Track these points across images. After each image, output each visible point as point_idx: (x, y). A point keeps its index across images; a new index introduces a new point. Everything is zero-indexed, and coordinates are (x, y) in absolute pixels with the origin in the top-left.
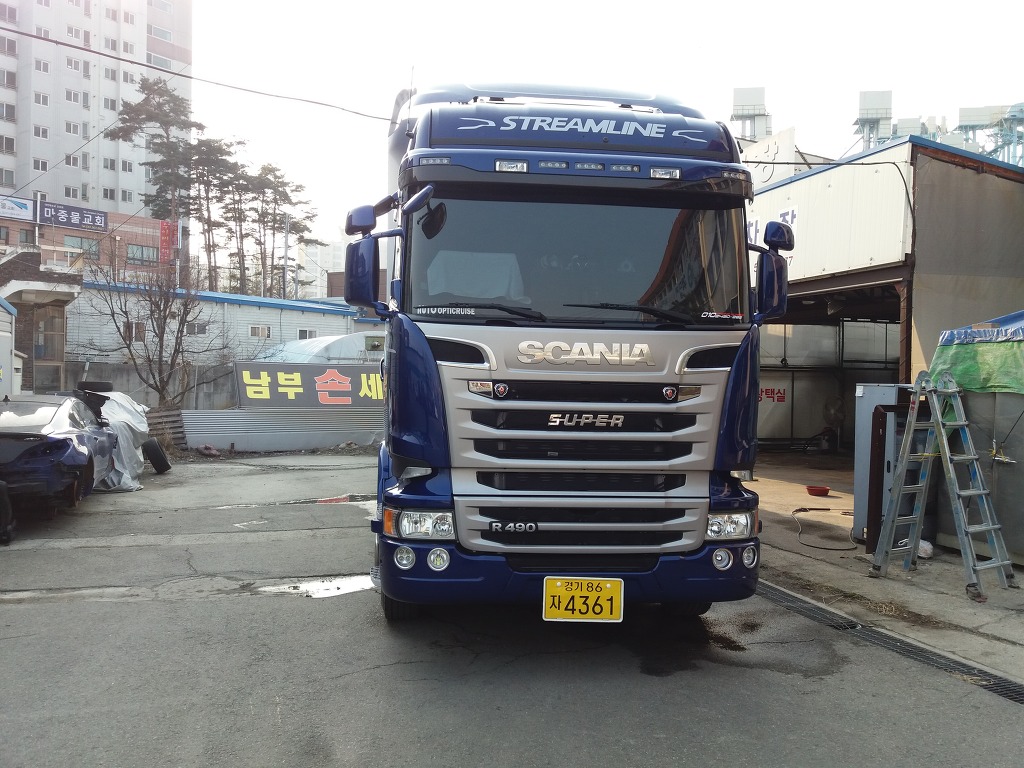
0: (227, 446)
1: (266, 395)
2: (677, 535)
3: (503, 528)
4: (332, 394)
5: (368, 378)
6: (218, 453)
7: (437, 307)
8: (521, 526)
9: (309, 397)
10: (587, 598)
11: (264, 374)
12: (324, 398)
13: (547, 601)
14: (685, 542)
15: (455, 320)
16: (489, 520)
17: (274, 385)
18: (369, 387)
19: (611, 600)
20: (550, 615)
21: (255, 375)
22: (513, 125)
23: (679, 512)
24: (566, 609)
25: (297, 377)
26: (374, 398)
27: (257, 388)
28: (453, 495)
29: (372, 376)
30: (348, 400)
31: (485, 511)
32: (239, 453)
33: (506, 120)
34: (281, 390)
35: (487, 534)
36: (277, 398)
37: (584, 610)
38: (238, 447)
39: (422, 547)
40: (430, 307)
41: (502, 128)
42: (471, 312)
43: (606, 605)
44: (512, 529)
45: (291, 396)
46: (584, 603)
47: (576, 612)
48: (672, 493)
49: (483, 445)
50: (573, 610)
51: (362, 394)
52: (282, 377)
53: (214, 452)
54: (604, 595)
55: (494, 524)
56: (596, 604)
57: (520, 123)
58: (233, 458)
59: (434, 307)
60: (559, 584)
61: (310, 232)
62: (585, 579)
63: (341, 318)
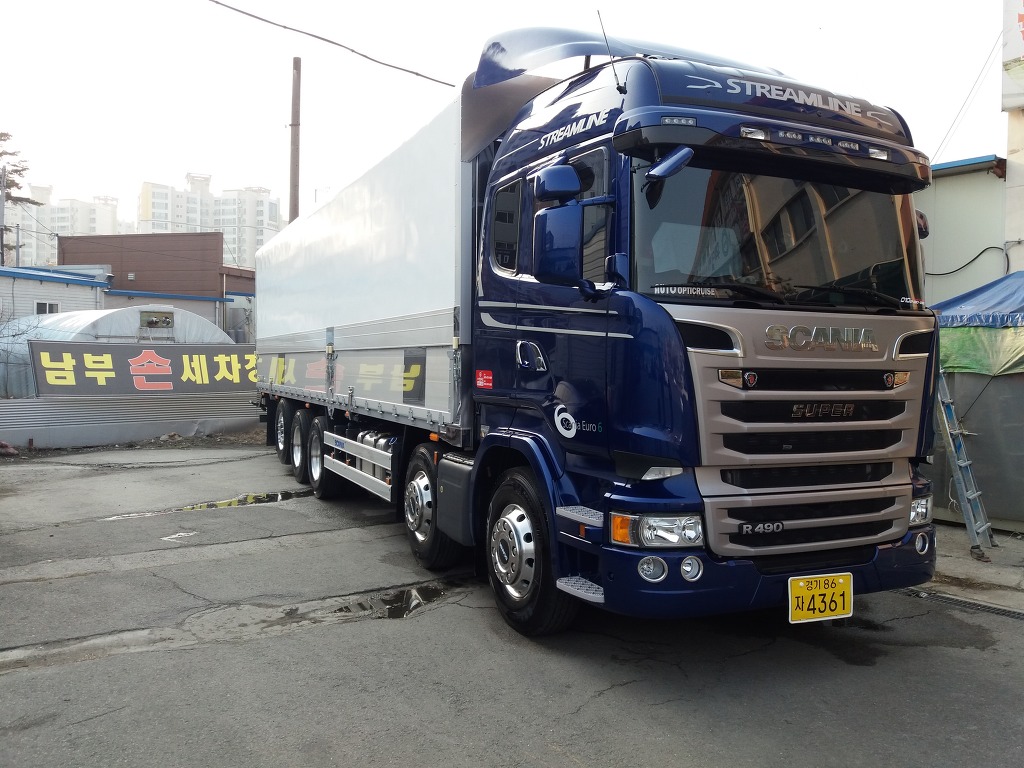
0: (23, 442)
1: (71, 380)
2: (886, 524)
3: (753, 530)
4: (150, 378)
5: (191, 360)
6: (16, 452)
7: (677, 286)
8: (771, 527)
9: (122, 380)
10: (824, 595)
11: (67, 356)
12: (140, 383)
13: (792, 603)
14: (894, 531)
15: (695, 301)
16: (738, 522)
17: (79, 369)
18: (193, 370)
19: (843, 595)
20: (796, 617)
21: (56, 357)
22: (738, 90)
23: (889, 501)
24: (809, 609)
25: (107, 360)
26: (199, 382)
27: (60, 373)
28: (702, 497)
29: (195, 357)
30: (169, 386)
31: (733, 512)
32: (40, 450)
33: (730, 82)
34: (88, 374)
35: (737, 538)
36: (85, 384)
37: (822, 609)
38: (38, 444)
39: (673, 556)
40: (669, 286)
41: (729, 91)
42: (711, 292)
43: (839, 600)
44: (761, 530)
45: (102, 382)
46: (823, 601)
47: (817, 611)
48: (884, 482)
49: (733, 441)
50: (814, 609)
51: (184, 378)
52: (89, 359)
53: (12, 450)
54: (838, 591)
55: (745, 526)
56: (832, 601)
57: (743, 87)
58: (35, 457)
59: (673, 286)
60: (801, 584)
61: (19, 188)
62: (822, 577)
63: (88, 289)
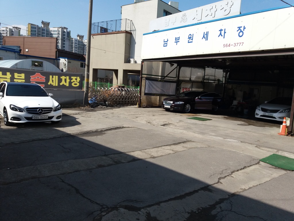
11: (8, 74)
17: (12, 78)
18: (53, 81)
21: (4, 74)
25: (23, 76)
26: (54, 85)
27: (5, 79)
29: (54, 76)
30: (43, 86)
34: (16, 80)
51: (49, 84)
52: (16, 75)
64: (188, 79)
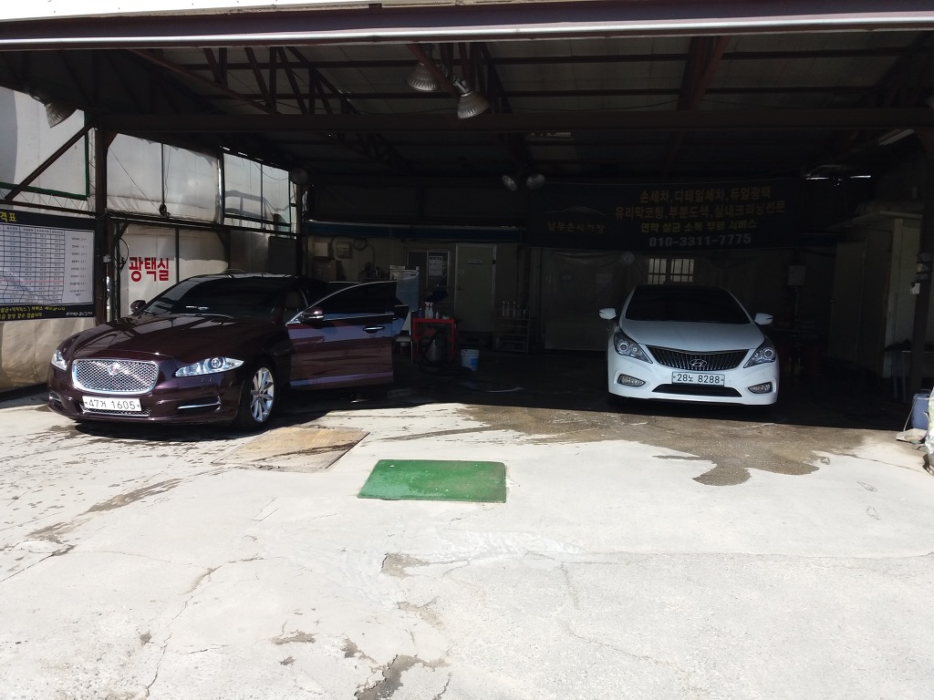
64: (153, 209)
